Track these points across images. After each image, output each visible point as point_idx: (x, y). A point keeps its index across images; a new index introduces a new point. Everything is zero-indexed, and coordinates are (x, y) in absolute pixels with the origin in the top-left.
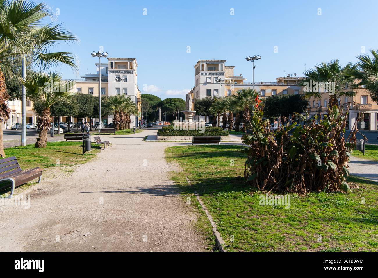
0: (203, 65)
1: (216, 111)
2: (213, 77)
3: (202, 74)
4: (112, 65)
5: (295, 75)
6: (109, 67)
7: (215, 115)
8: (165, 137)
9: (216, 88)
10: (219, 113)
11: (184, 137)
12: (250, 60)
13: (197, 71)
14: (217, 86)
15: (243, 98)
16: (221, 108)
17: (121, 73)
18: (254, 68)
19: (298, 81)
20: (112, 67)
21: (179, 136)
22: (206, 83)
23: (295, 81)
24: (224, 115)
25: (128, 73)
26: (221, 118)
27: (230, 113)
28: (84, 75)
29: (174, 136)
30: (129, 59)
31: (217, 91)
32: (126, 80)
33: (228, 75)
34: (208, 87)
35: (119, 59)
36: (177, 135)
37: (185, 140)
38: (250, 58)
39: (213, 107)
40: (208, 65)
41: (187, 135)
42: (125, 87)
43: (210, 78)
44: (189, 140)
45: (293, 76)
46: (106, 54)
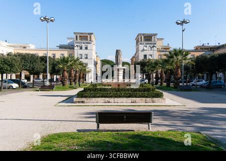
0: (141, 37)
1: (149, 69)
2: (148, 45)
3: (140, 44)
4: (77, 38)
5: (208, 44)
6: (75, 39)
7: (150, 73)
8: (83, 99)
9: (151, 54)
10: (152, 71)
11: (107, 99)
12: (180, 24)
13: (137, 42)
14: (151, 52)
15: (174, 56)
16: (154, 67)
17: (84, 43)
18: (183, 31)
19: (211, 48)
20: (77, 39)
21: (102, 97)
22: (143, 50)
23: (208, 49)
24: (157, 73)
25: (88, 43)
26: (154, 75)
27: (162, 71)
28: (59, 45)
29: (95, 97)
30: (89, 34)
31: (151, 55)
32: (86, 48)
33: (159, 45)
34: (145, 53)
35: (82, 33)
36: (98, 97)
37: (109, 102)
38: (179, 22)
39: (148, 66)
40: (144, 37)
41: (111, 97)
42: (86, 53)
43: (146, 46)
44: (114, 102)
45: (207, 45)
46: (52, 19)
